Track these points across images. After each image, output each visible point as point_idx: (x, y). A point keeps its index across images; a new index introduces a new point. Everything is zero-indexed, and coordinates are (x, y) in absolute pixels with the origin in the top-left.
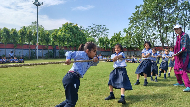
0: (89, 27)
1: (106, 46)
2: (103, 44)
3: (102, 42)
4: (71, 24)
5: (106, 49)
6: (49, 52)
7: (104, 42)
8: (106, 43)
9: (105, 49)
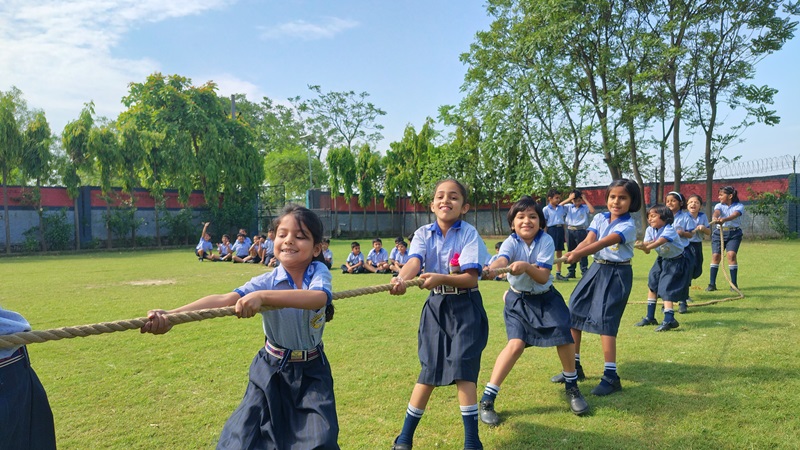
1: (366, 187)
2: (350, 179)
3: (342, 170)
4: (177, 82)
5: (365, 204)
6: (45, 221)
7: (354, 171)
8: (362, 173)
9: (360, 201)
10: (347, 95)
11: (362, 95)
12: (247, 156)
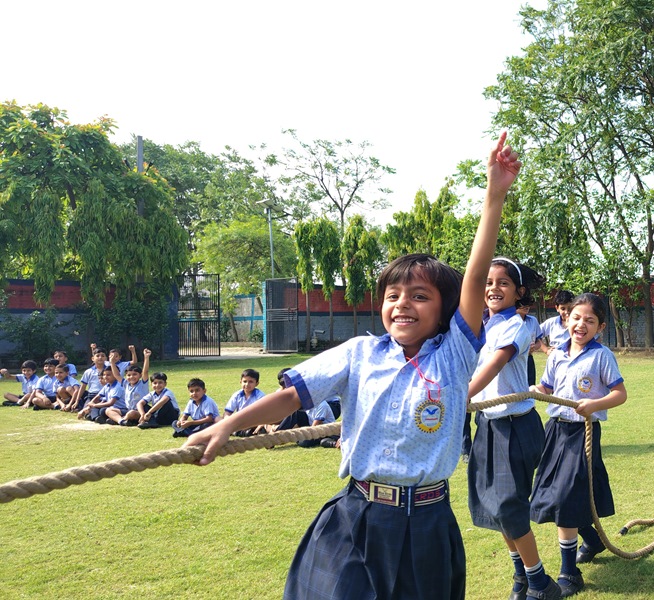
1: (356, 276)
7: (337, 254)
12: (157, 228)
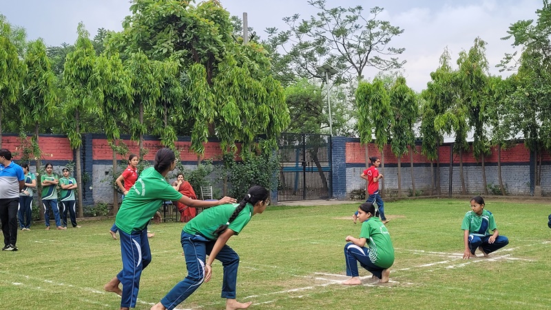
0: (287, 20)
10: (353, 11)
11: (374, 10)
